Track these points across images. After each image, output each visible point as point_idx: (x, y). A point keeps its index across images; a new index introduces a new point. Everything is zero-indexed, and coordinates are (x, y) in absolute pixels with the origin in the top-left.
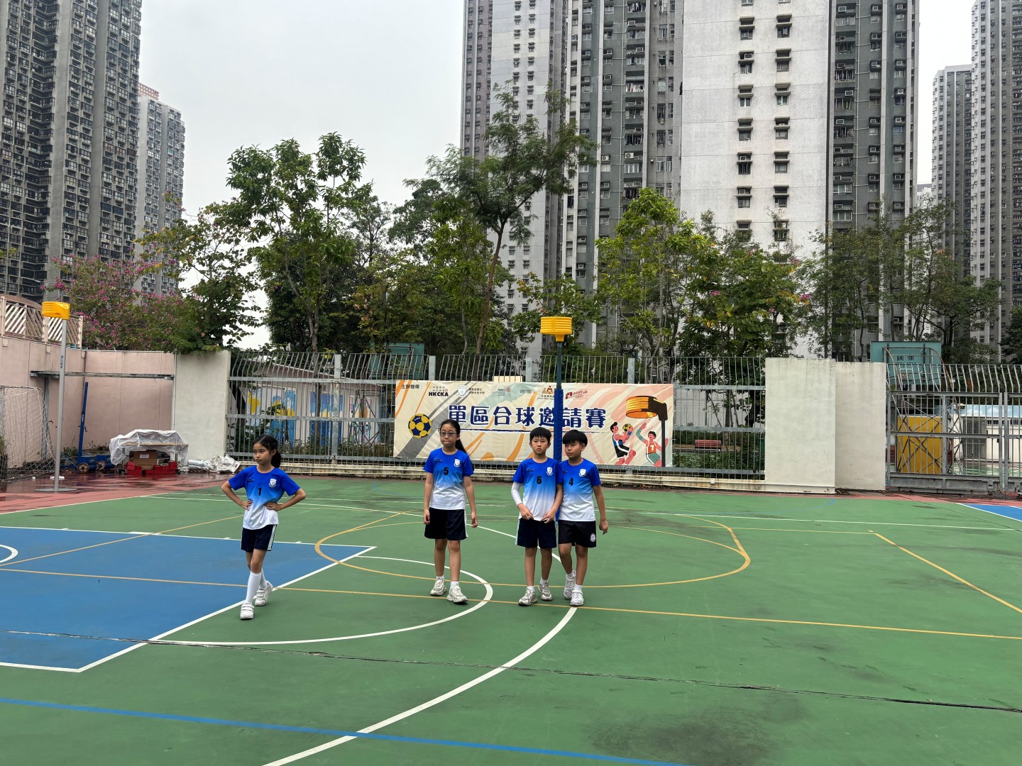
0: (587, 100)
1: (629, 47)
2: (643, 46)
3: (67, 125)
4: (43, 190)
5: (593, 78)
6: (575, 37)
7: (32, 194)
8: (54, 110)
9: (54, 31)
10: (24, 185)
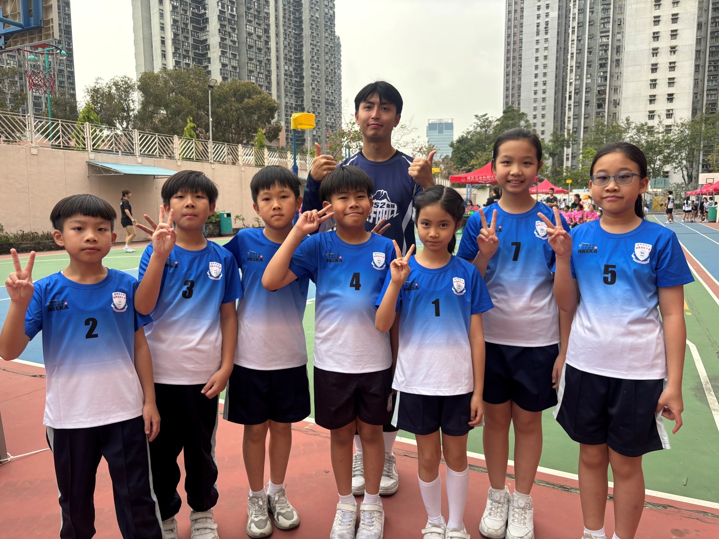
0: (580, 48)
1: (602, 19)
2: (609, 17)
3: (310, 65)
4: (301, 99)
5: (583, 36)
6: (574, 14)
7: (297, 102)
8: (304, 58)
9: (301, 17)
10: (294, 97)
